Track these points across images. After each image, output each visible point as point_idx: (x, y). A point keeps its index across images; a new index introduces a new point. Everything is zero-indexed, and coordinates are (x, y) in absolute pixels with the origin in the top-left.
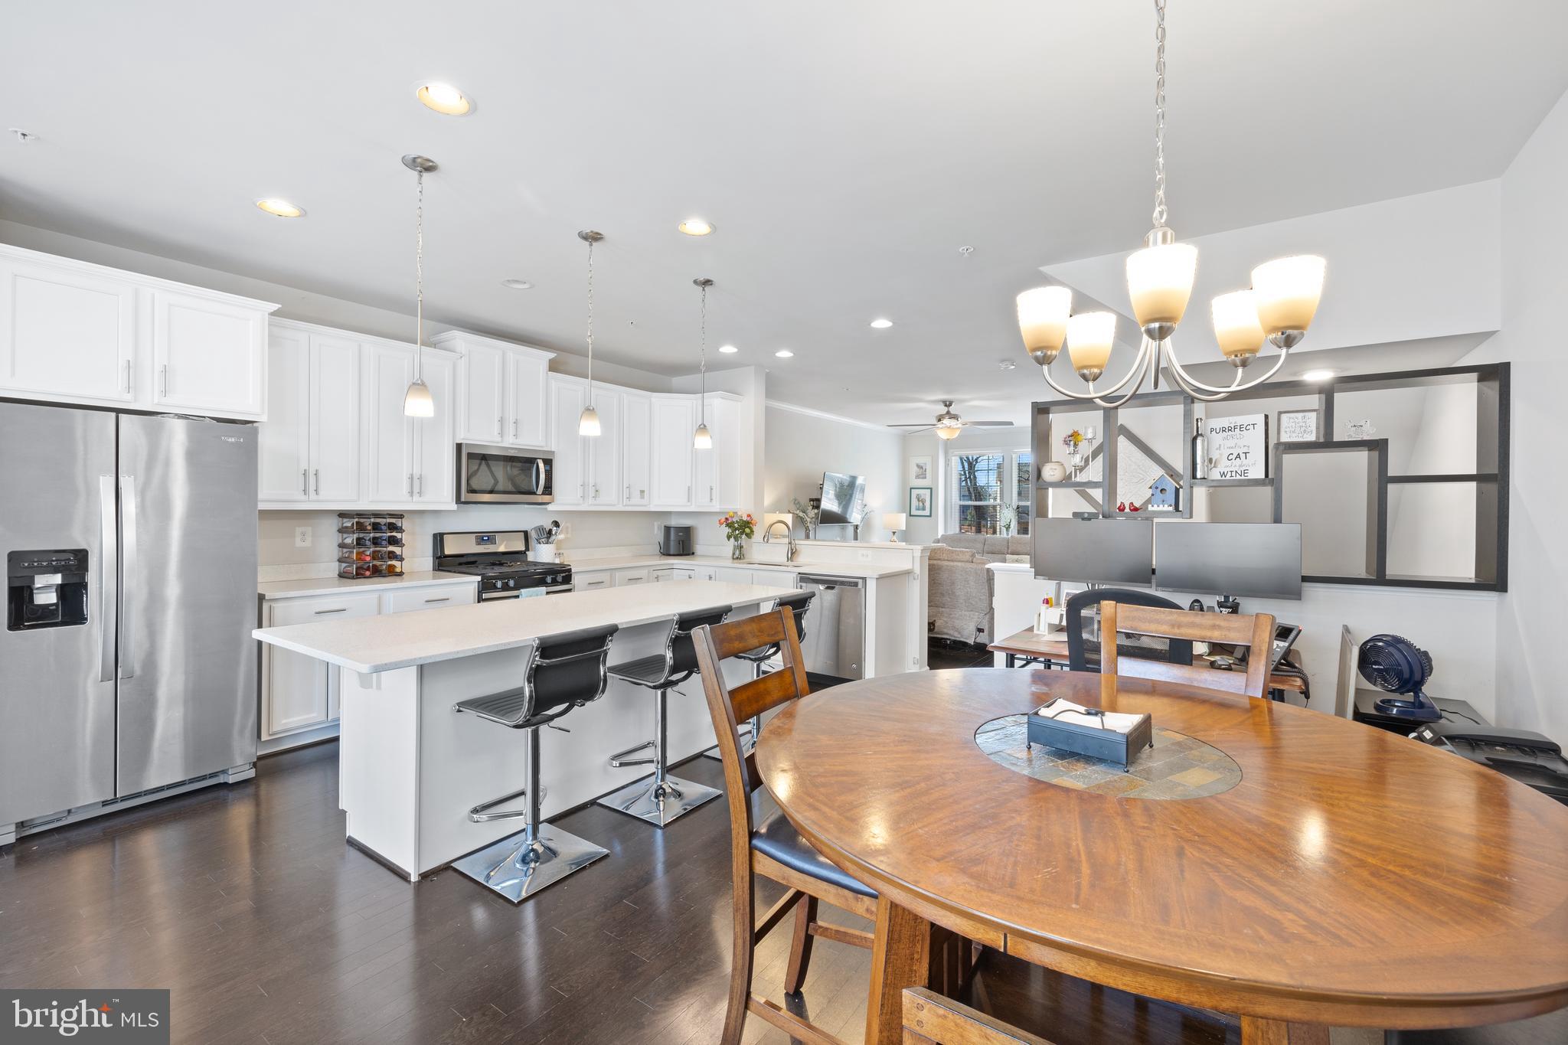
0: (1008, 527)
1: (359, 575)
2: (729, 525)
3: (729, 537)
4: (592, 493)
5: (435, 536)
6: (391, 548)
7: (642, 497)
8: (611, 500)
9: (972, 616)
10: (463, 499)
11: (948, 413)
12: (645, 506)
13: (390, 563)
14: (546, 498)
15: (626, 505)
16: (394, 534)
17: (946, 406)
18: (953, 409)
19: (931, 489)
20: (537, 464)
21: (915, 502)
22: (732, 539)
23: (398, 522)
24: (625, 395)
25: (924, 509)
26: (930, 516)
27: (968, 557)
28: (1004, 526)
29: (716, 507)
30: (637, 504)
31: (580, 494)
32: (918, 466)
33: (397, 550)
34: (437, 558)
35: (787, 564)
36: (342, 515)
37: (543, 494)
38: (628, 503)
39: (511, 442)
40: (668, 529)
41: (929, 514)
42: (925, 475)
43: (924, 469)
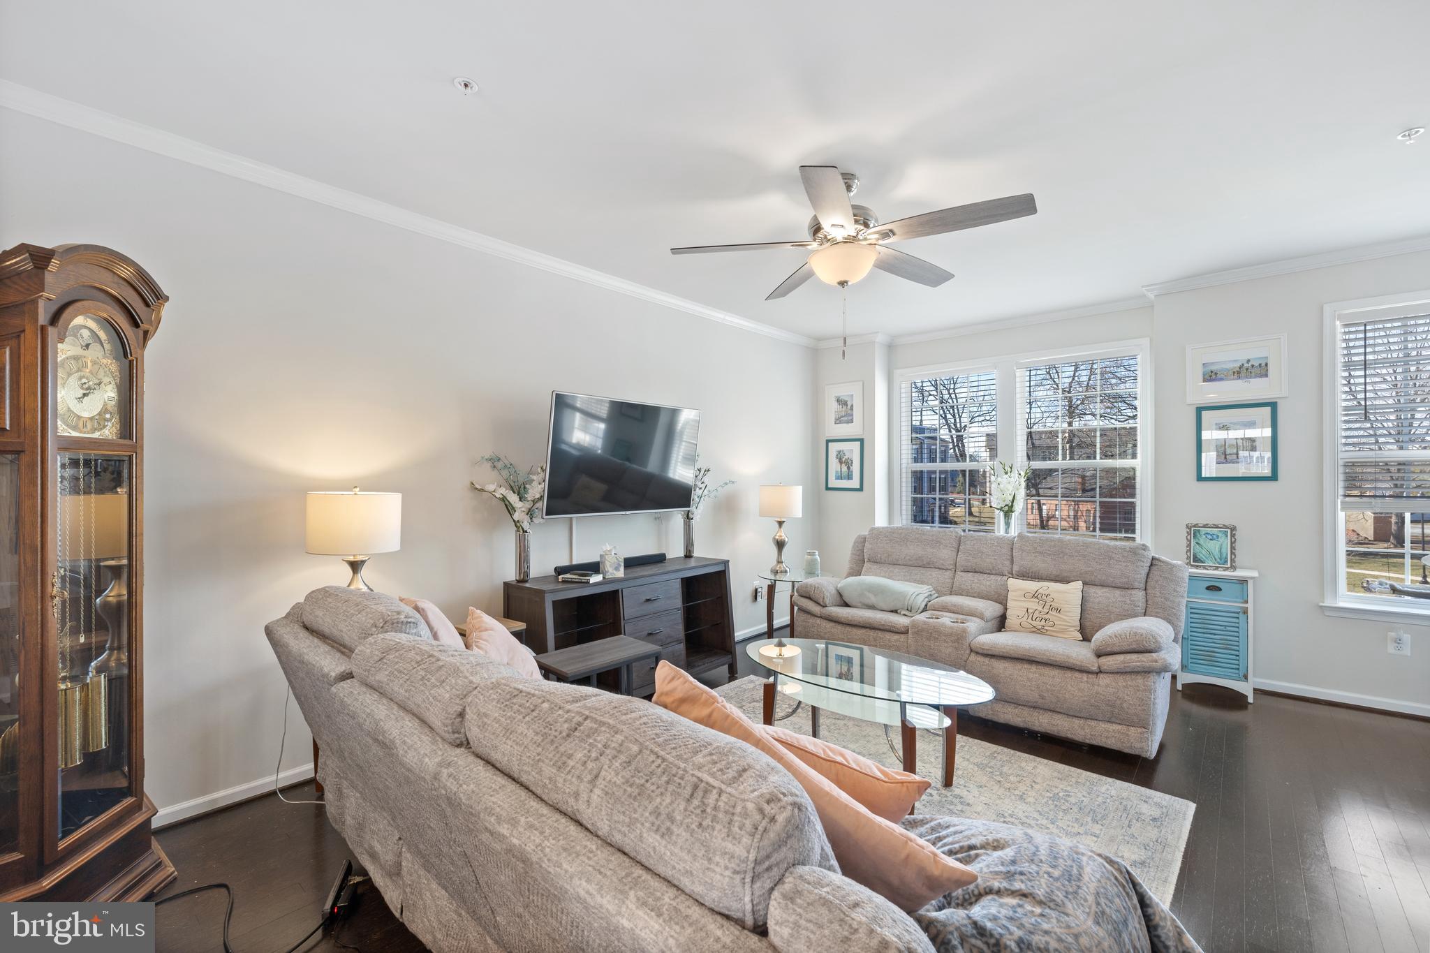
0: (1008, 511)
19: (862, 441)
21: (834, 465)
25: (849, 477)
26: (861, 489)
28: (1001, 509)
32: (838, 401)
41: (858, 486)
42: (852, 415)
43: (849, 407)
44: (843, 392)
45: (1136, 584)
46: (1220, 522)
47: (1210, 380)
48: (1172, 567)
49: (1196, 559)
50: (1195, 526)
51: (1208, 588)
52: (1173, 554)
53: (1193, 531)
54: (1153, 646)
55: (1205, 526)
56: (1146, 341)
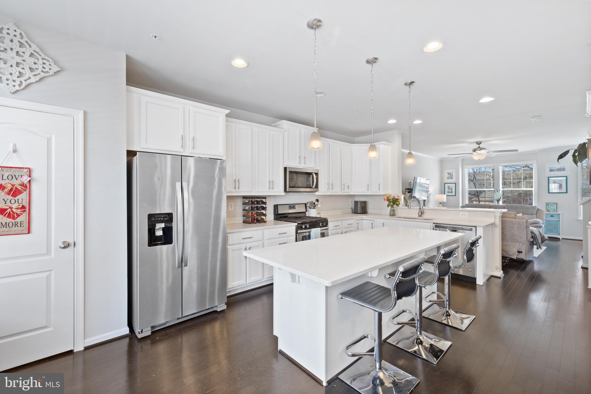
1: (252, 222)
2: (388, 200)
3: (388, 206)
4: (331, 187)
5: (275, 206)
6: (262, 211)
7: (348, 189)
8: (337, 191)
9: (515, 245)
10: (287, 190)
11: (479, 147)
12: (349, 192)
13: (262, 217)
14: (315, 190)
15: (343, 192)
16: (263, 205)
17: (478, 144)
18: (481, 146)
19: (455, 184)
20: (313, 176)
21: (447, 190)
22: (390, 207)
23: (264, 200)
24: (342, 145)
25: (452, 192)
26: (455, 195)
27: (513, 215)
28: (497, 200)
29: (382, 193)
30: (347, 192)
31: (327, 188)
32: (448, 173)
33: (264, 212)
34: (276, 215)
35: (419, 218)
36: (244, 197)
37: (315, 188)
38: (344, 191)
39: (303, 166)
40: (356, 203)
42: (453, 177)
43: (451, 175)
44: (450, 171)
45: (534, 214)
46: (554, 202)
47: (551, 171)
48: (542, 210)
49: (548, 210)
50: (548, 203)
51: (551, 216)
52: (543, 208)
53: (547, 204)
54: (538, 223)
55: (550, 203)
56: (536, 161)
